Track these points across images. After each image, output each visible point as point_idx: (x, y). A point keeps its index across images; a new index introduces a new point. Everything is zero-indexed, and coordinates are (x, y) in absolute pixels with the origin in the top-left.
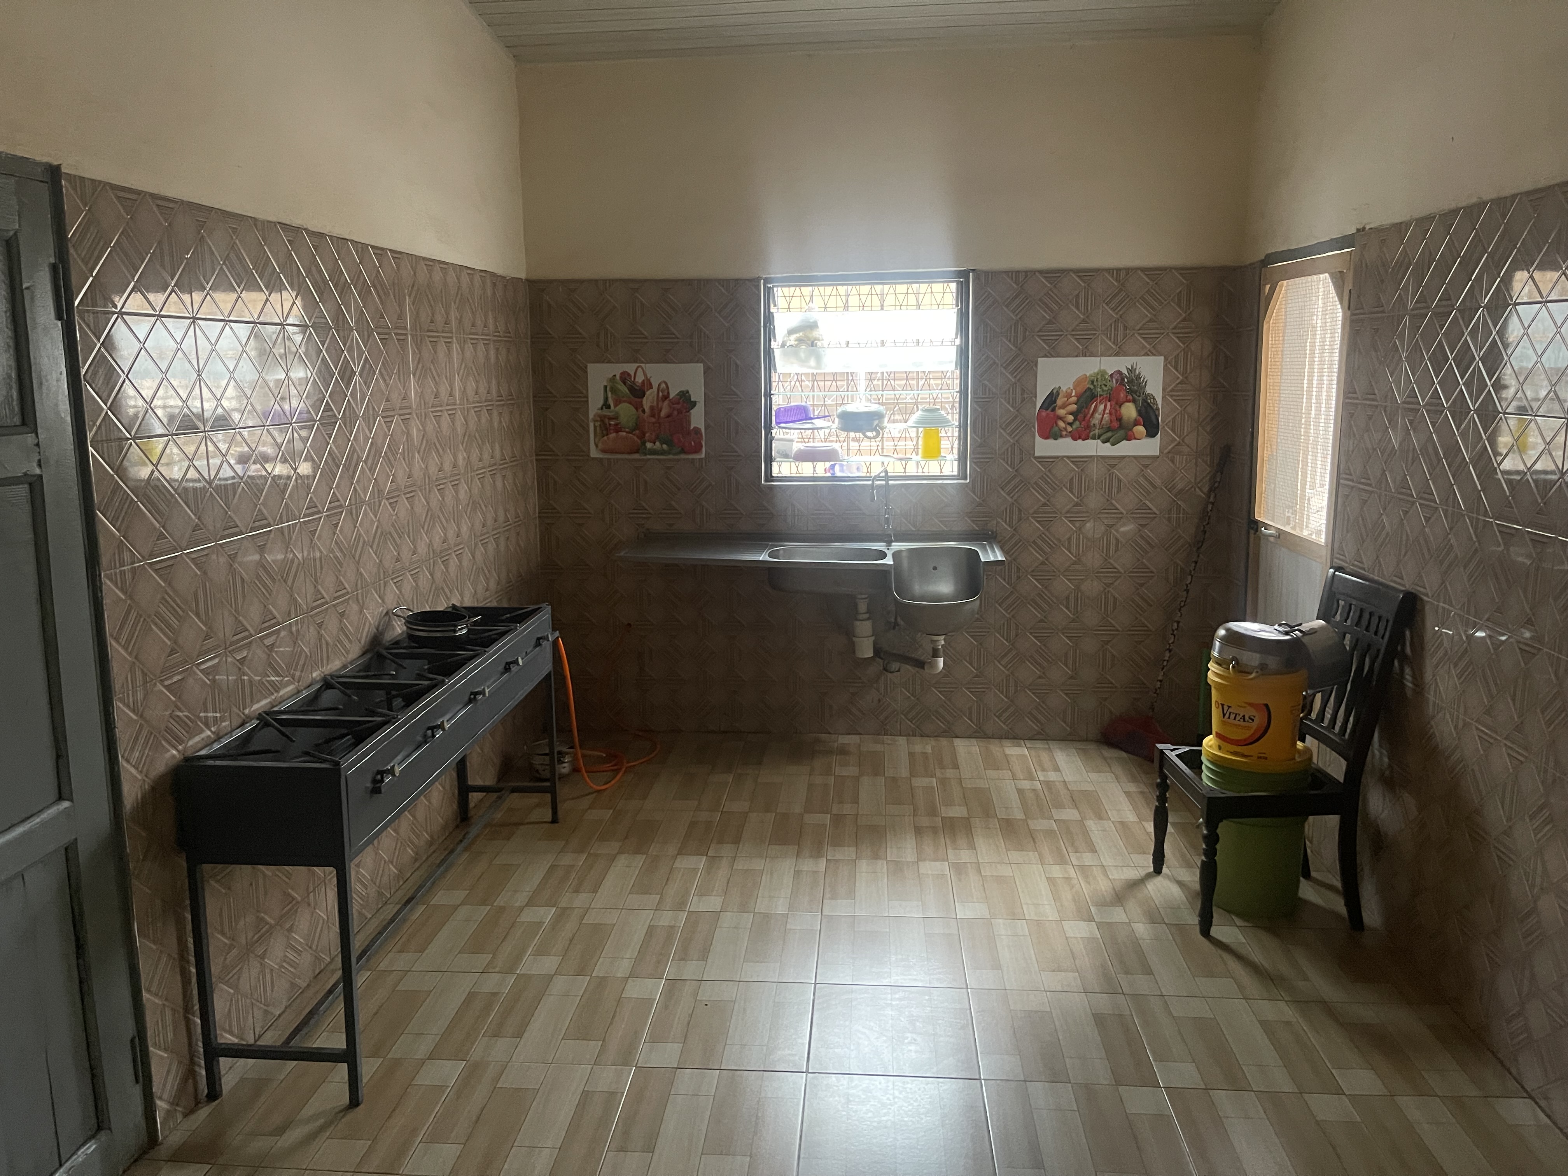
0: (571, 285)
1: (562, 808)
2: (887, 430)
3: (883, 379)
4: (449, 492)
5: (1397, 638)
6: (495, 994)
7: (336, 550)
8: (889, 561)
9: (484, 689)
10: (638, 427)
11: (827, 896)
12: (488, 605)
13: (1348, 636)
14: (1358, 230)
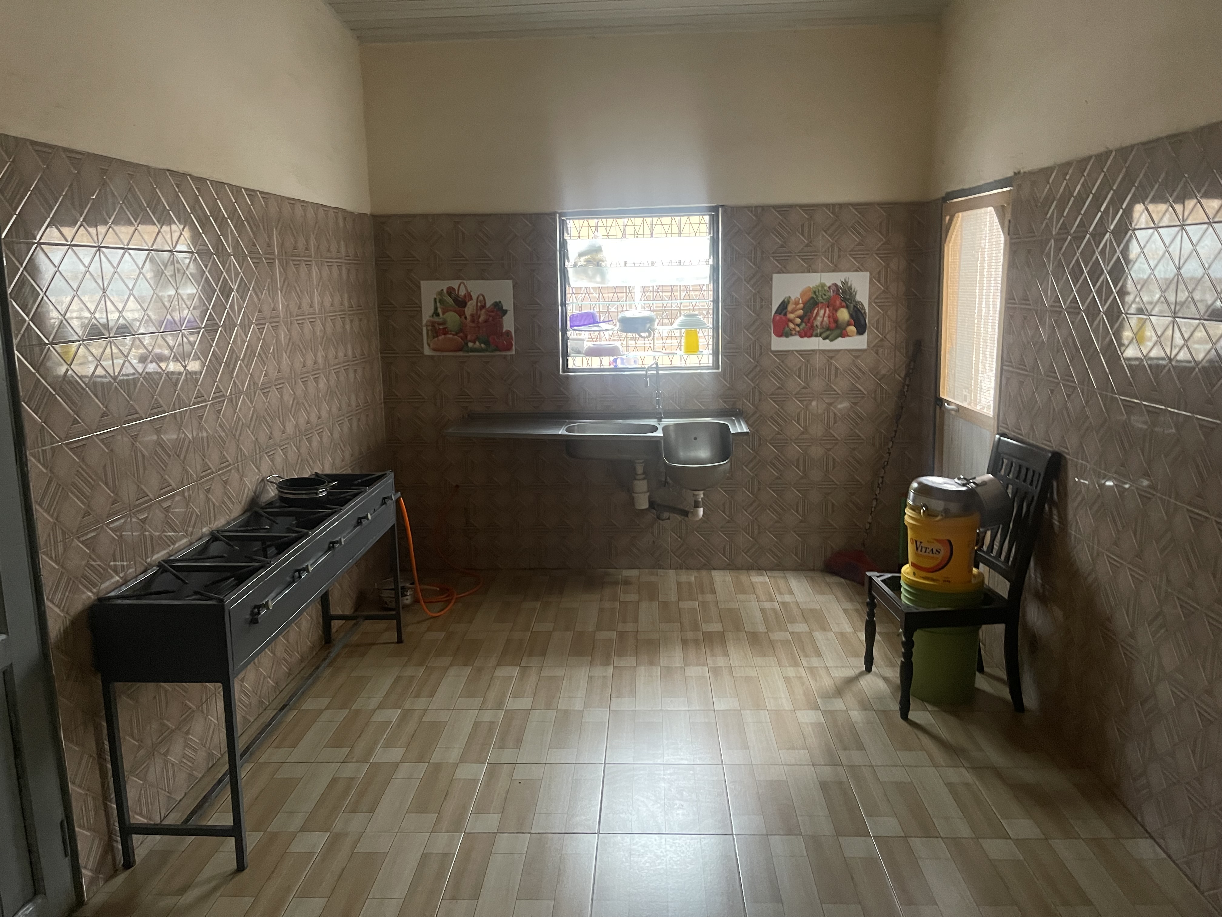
0: (408, 219)
1: (406, 631)
2: (657, 331)
3: (653, 292)
4: (311, 384)
5: (1046, 488)
6: (352, 779)
7: (219, 429)
8: (659, 433)
9: (340, 539)
10: (461, 330)
11: (613, 695)
12: (344, 472)
13: (1010, 487)
14: (1015, 174)
